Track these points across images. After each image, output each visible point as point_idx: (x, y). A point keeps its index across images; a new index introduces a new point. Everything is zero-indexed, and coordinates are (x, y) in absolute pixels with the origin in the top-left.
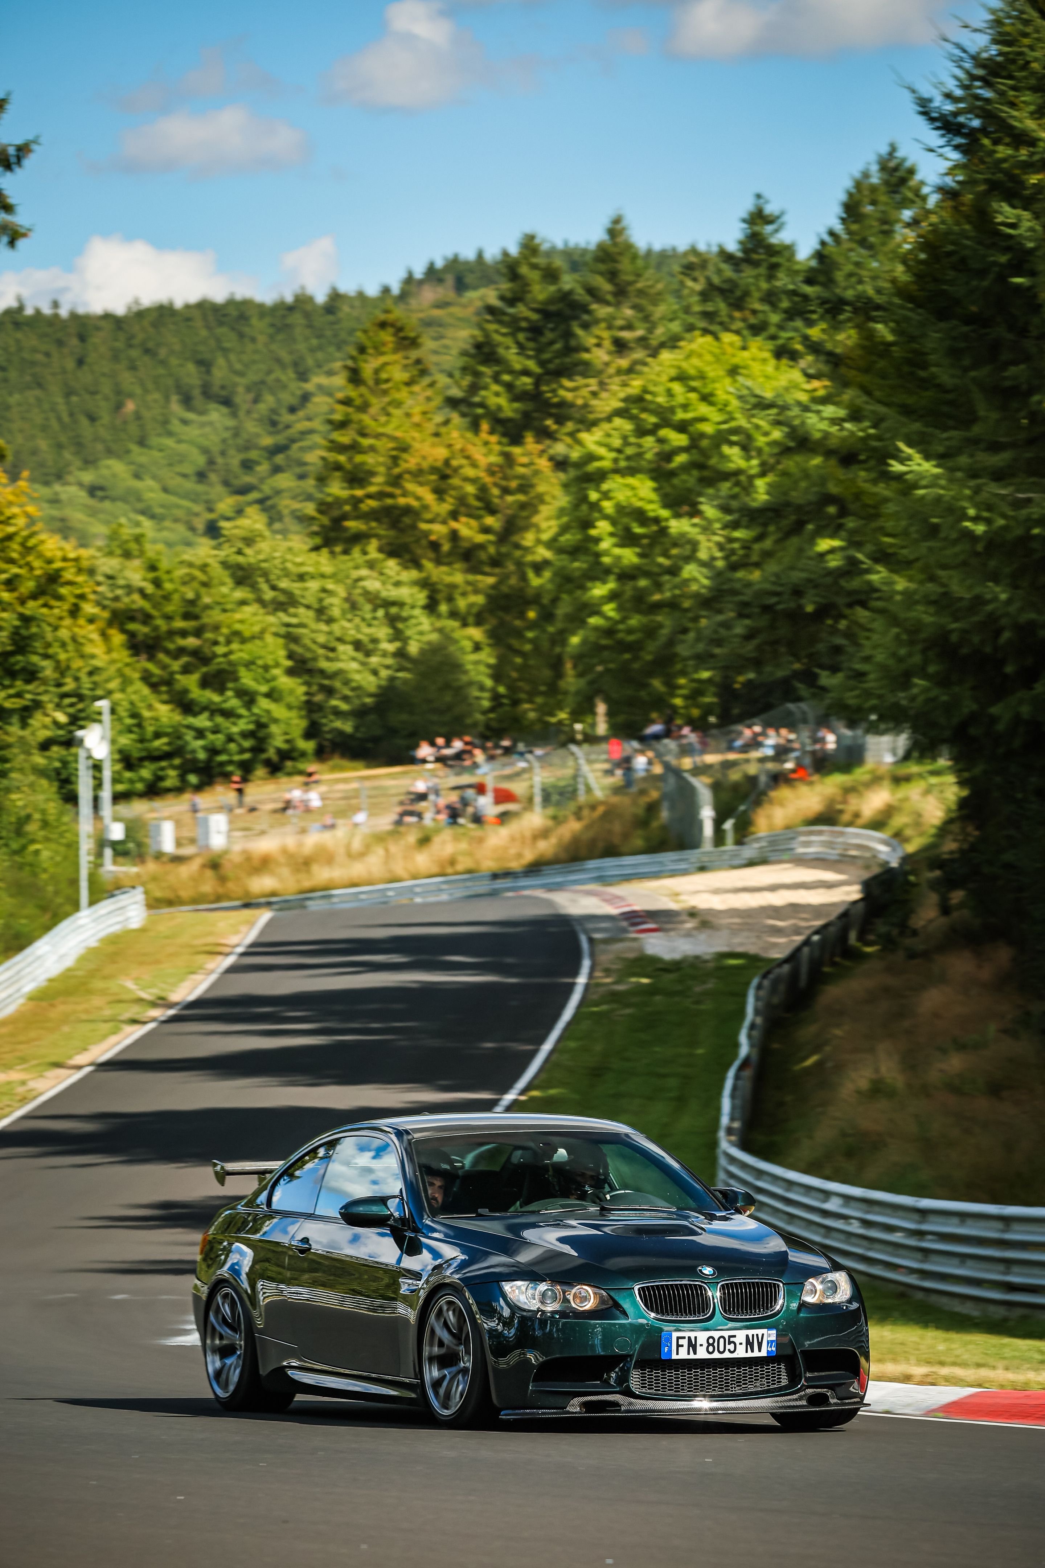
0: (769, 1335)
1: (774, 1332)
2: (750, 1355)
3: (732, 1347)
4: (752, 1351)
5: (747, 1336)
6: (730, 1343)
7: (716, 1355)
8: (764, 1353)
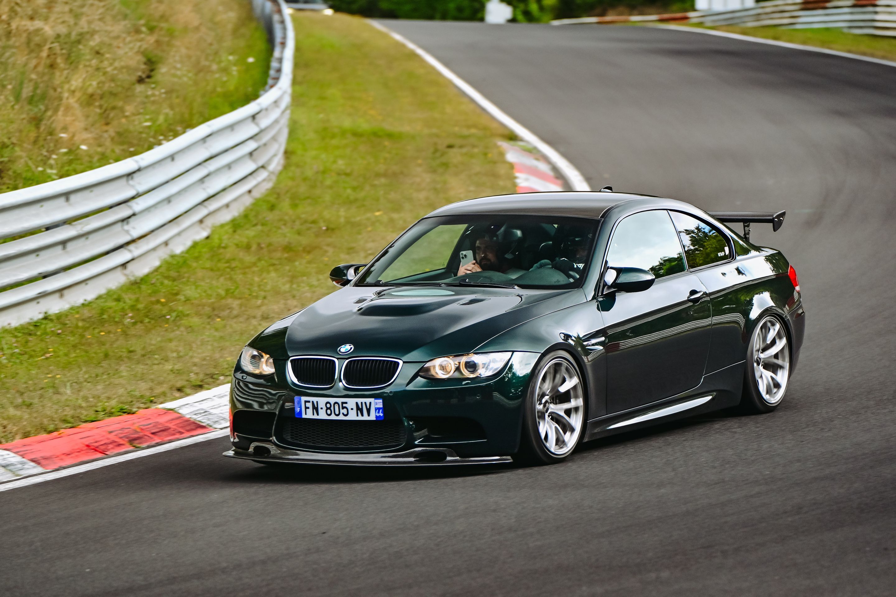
0: (376, 404)
1: (381, 401)
2: (360, 418)
3: (345, 411)
4: (362, 415)
5: (357, 403)
6: (343, 408)
7: (333, 417)
8: (372, 417)
